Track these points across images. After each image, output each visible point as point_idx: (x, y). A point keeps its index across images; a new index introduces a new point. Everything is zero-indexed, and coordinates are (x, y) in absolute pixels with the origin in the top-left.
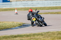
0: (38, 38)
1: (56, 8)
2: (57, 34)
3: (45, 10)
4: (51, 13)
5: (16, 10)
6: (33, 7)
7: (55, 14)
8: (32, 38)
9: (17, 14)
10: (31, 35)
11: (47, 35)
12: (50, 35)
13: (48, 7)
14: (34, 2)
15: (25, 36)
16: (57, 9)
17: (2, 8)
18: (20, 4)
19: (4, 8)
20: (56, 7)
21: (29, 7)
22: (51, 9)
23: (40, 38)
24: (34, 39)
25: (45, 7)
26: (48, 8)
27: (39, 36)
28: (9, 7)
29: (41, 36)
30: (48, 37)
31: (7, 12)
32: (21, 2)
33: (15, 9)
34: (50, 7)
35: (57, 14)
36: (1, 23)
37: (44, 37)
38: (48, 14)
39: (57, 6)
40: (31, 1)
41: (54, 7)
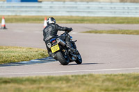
0: (57, 88)
2: (103, 81)
3: (113, 23)
6: (89, 15)
8: (42, 88)
10: (43, 81)
11: (79, 82)
12: (86, 82)
13: (122, 18)
14: (93, 5)
15: (27, 82)
17: (18, 14)
18: (60, 8)
19: (24, 14)
22: (128, 23)
23: (61, 88)
25: (115, 18)
26: (121, 21)
27: (60, 82)
28: (34, 14)
29: (64, 82)
30: (79, 87)
31: (27, 24)
34: (127, 18)
36: (2, 48)
37: (70, 87)
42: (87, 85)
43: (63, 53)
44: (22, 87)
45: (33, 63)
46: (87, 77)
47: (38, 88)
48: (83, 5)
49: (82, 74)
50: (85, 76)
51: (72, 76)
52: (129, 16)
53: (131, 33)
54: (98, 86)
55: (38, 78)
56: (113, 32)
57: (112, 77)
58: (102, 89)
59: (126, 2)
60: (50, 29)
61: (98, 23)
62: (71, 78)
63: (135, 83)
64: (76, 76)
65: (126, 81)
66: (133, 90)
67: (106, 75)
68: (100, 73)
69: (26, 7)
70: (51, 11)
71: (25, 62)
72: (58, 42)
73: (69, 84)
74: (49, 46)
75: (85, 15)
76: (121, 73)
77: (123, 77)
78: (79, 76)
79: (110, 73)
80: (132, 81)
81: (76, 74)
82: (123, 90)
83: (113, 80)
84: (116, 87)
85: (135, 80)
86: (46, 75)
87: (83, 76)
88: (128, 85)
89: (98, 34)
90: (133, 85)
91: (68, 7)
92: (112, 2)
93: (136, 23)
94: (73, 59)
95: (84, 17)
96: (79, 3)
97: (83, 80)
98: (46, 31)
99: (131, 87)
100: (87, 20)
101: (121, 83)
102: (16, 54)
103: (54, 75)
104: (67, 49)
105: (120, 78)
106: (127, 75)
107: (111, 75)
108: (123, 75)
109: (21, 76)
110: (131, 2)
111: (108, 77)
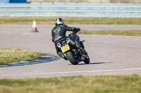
0: (46, 89)
1: (130, 21)
2: (93, 82)
3: (102, 24)
4: (114, 33)
5: (34, 23)
7: (122, 36)
8: (31, 89)
9: (36, 30)
11: (69, 84)
13: (112, 19)
14: (83, 6)
15: (16, 84)
16: (132, 24)
18: (49, 8)
19: (12, 15)
20: (131, 18)
21: (69, 16)
22: (119, 23)
23: (50, 90)
24: (36, 90)
25: (105, 18)
26: (111, 21)
27: (50, 84)
28: (23, 15)
29: (54, 83)
30: (69, 88)
32: (51, 3)
33: (32, 21)
34: (117, 19)
35: (128, 35)
37: (59, 88)
38: (106, 34)
39: (133, 16)
40: (75, 4)
41: (125, 19)
42: (76, 86)
43: (73, 53)
44: (11, 88)
45: (22, 64)
46: (77, 79)
47: (27, 90)
48: (72, 6)
49: (71, 75)
50: (75, 77)
51: (62, 78)
52: (119, 16)
53: (121, 34)
54: (88, 87)
55: (27, 80)
56: (103, 33)
57: (102, 78)
58: (91, 91)
59: (117, 2)
60: (59, 30)
61: (88, 24)
62: (60, 79)
63: (125, 84)
64: (65, 78)
65: (116, 82)
66: (124, 91)
67: (96, 77)
68: (90, 75)
69: (15, 8)
70: (40, 12)
71: (14, 63)
72: (68, 42)
73: (59, 86)
74: (59, 46)
75: (75, 15)
76: (111, 74)
77: (114, 79)
78: (68, 77)
79: (99, 75)
80: (123, 82)
81: (66, 76)
82: (113, 91)
83: (103, 81)
84: (106, 88)
85: (126, 81)
86: (35, 77)
87: (73, 77)
88: (119, 86)
89: (87, 35)
90: (123, 86)
91: (57, 8)
92: (101, 3)
93: (126, 24)
94: (83, 58)
95: (73, 18)
96: (68, 4)
97: (73, 81)
98: (55, 31)
99: (122, 89)
100: (76, 21)
101: (111, 85)
102: (4, 56)
103: (44, 77)
104: (77, 48)
105: (110, 79)
106: (117, 77)
107: (101, 76)
108: (112, 76)
109: (10, 78)
110: (121, 2)
111: (98, 78)
